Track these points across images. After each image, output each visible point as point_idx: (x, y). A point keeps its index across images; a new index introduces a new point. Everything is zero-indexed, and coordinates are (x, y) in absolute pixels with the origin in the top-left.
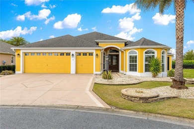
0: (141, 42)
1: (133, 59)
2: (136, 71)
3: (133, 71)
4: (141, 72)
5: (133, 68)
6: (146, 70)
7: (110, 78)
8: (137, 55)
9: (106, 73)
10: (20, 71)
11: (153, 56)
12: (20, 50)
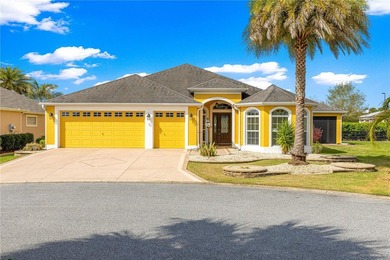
0: (267, 96)
1: (253, 123)
2: (257, 143)
3: (253, 143)
4: (266, 145)
5: (253, 138)
6: (274, 143)
7: (212, 154)
8: (259, 116)
9: (206, 147)
10: (53, 143)
11: (286, 119)
12: (53, 106)
